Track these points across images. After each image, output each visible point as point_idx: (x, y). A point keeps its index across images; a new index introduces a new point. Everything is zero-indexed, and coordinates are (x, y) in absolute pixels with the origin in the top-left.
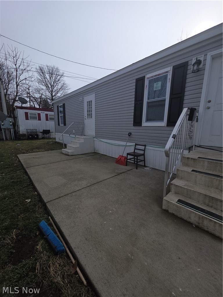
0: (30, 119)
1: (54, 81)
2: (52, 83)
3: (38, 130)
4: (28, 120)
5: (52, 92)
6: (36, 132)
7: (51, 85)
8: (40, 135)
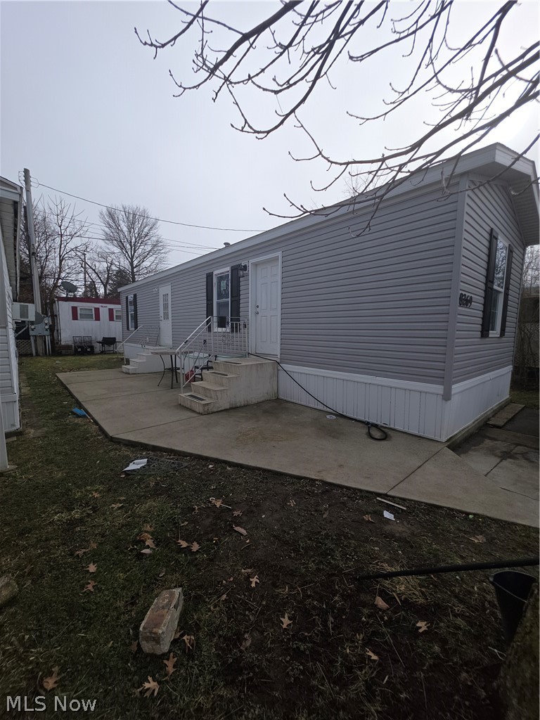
0: (80, 318)
1: (136, 235)
2: (133, 240)
3: (93, 338)
4: (77, 319)
5: (132, 258)
6: (91, 342)
7: (131, 245)
8: (98, 347)
